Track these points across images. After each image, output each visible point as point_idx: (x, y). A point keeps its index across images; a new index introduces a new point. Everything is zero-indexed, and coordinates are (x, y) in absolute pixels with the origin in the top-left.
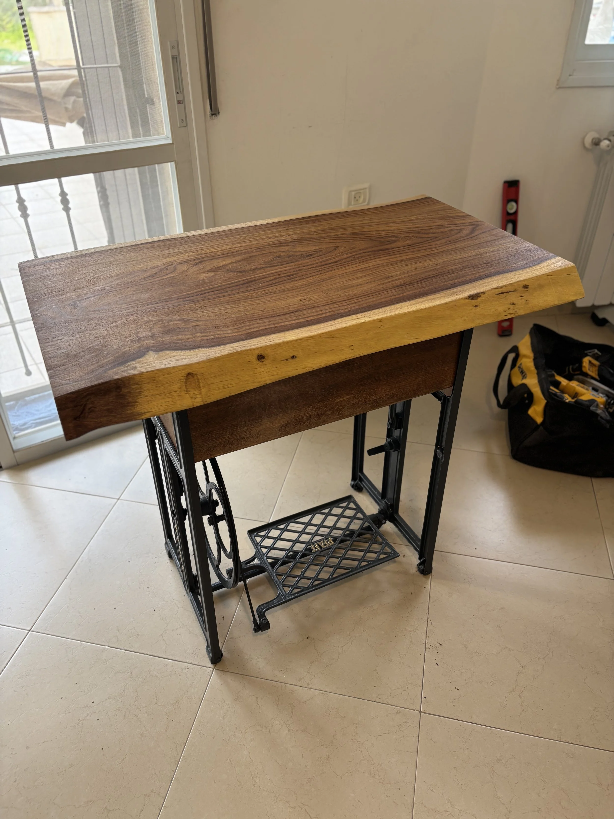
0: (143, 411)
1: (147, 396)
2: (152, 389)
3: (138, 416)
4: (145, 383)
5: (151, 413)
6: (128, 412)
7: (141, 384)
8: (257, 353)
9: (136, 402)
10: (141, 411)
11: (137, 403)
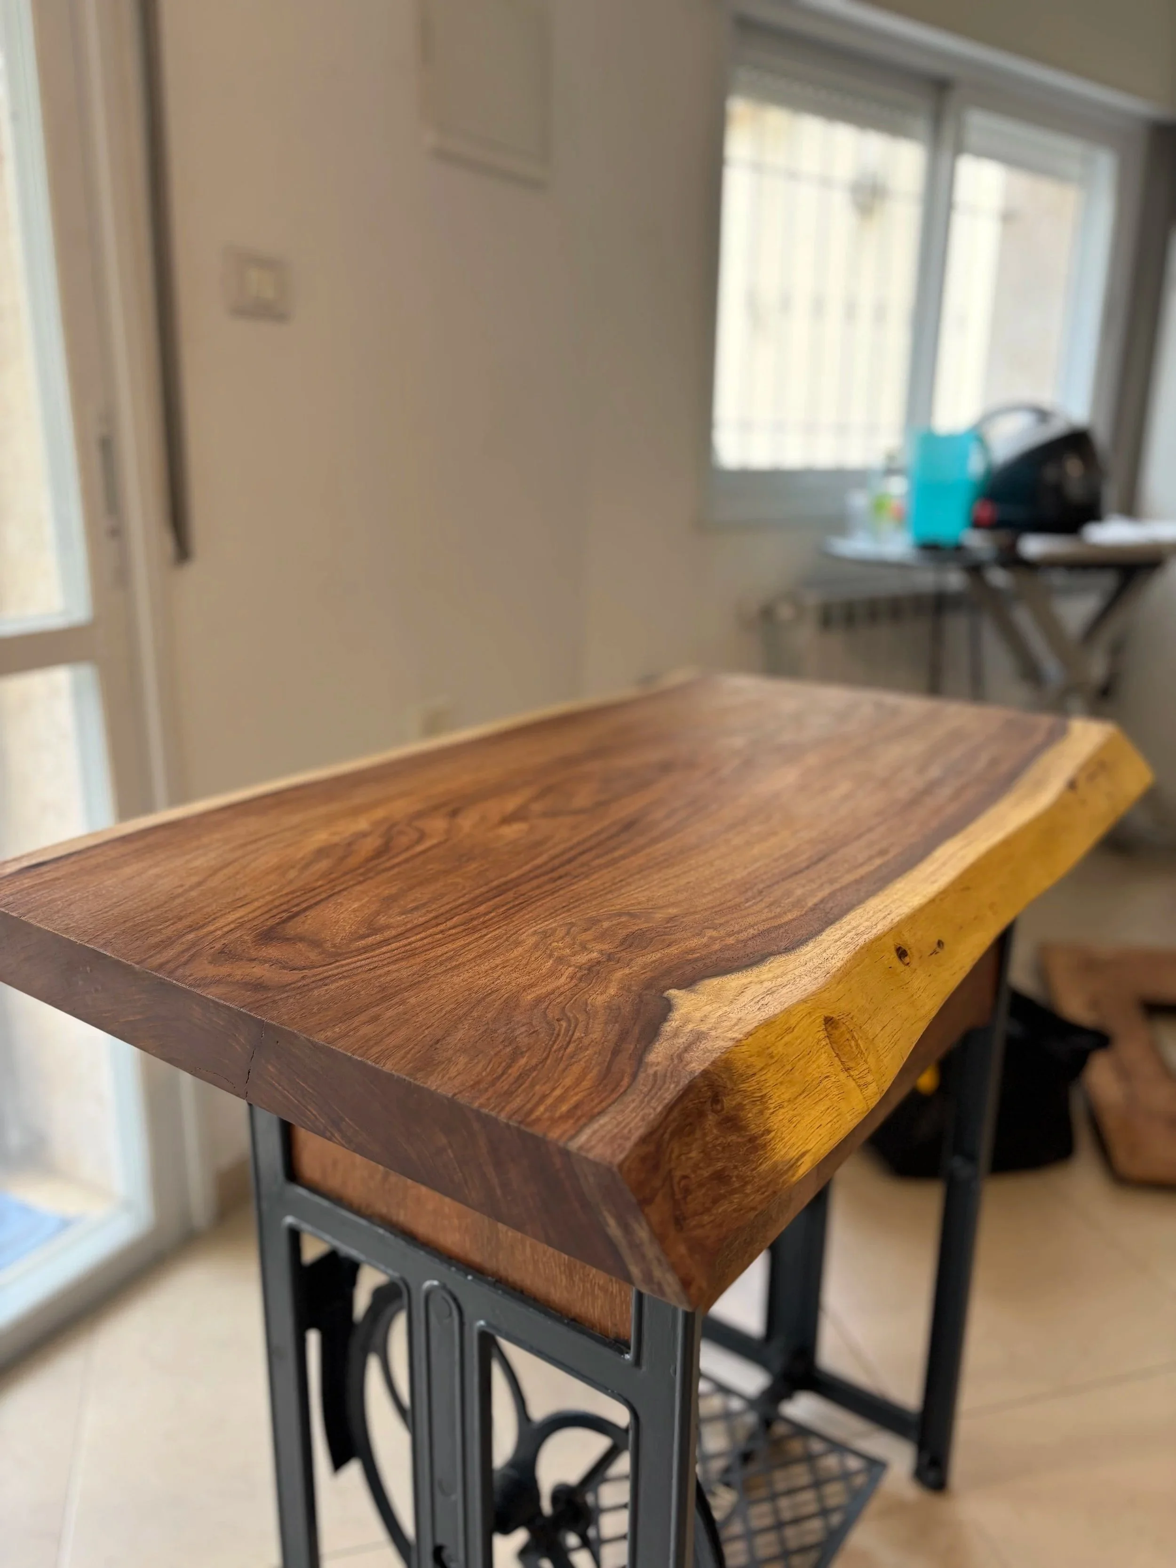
0: (793, 1154)
1: (781, 1106)
2: (781, 1083)
3: (790, 1173)
4: (761, 1070)
5: (810, 1153)
6: (764, 1167)
7: (754, 1074)
8: (890, 944)
9: (769, 1131)
10: (788, 1157)
11: (773, 1134)
